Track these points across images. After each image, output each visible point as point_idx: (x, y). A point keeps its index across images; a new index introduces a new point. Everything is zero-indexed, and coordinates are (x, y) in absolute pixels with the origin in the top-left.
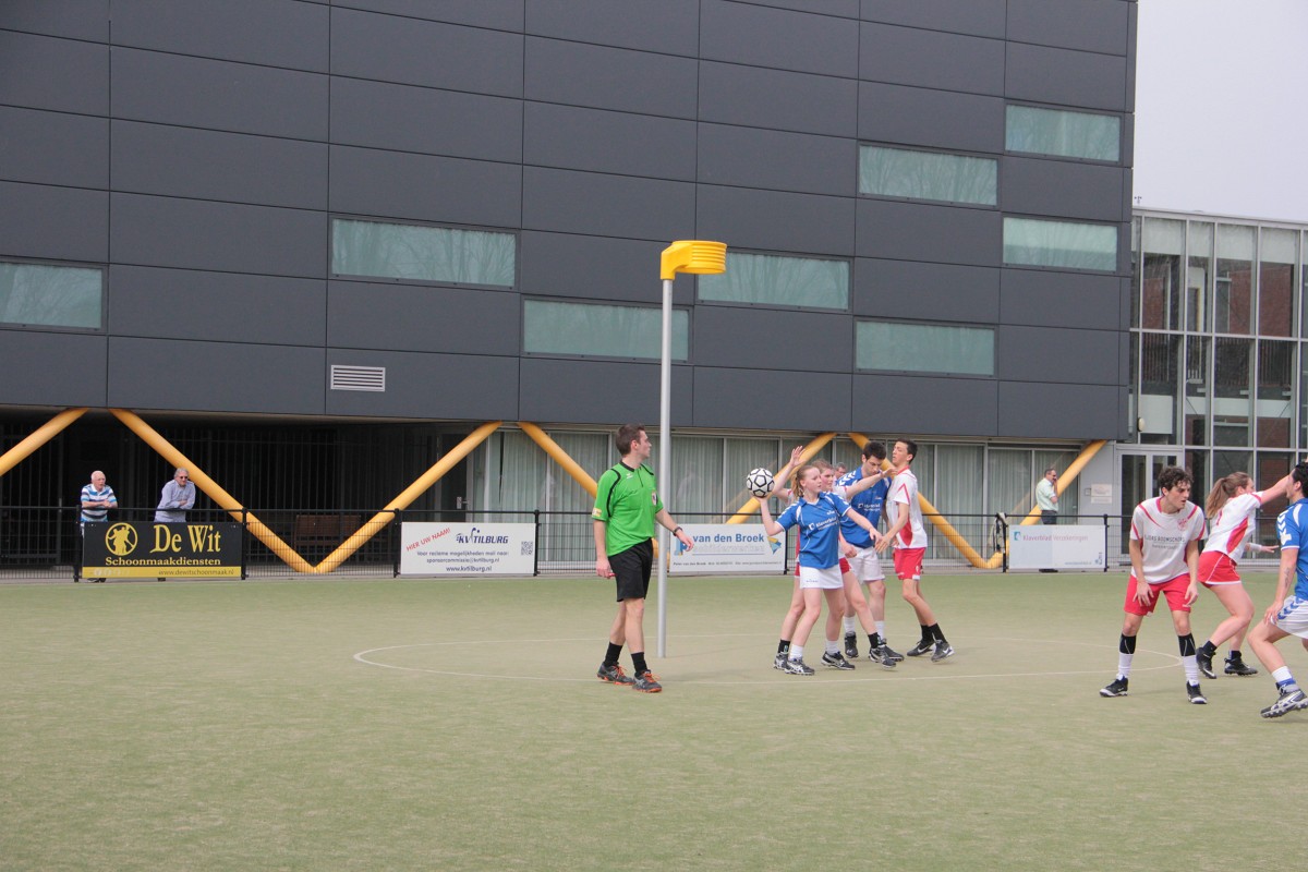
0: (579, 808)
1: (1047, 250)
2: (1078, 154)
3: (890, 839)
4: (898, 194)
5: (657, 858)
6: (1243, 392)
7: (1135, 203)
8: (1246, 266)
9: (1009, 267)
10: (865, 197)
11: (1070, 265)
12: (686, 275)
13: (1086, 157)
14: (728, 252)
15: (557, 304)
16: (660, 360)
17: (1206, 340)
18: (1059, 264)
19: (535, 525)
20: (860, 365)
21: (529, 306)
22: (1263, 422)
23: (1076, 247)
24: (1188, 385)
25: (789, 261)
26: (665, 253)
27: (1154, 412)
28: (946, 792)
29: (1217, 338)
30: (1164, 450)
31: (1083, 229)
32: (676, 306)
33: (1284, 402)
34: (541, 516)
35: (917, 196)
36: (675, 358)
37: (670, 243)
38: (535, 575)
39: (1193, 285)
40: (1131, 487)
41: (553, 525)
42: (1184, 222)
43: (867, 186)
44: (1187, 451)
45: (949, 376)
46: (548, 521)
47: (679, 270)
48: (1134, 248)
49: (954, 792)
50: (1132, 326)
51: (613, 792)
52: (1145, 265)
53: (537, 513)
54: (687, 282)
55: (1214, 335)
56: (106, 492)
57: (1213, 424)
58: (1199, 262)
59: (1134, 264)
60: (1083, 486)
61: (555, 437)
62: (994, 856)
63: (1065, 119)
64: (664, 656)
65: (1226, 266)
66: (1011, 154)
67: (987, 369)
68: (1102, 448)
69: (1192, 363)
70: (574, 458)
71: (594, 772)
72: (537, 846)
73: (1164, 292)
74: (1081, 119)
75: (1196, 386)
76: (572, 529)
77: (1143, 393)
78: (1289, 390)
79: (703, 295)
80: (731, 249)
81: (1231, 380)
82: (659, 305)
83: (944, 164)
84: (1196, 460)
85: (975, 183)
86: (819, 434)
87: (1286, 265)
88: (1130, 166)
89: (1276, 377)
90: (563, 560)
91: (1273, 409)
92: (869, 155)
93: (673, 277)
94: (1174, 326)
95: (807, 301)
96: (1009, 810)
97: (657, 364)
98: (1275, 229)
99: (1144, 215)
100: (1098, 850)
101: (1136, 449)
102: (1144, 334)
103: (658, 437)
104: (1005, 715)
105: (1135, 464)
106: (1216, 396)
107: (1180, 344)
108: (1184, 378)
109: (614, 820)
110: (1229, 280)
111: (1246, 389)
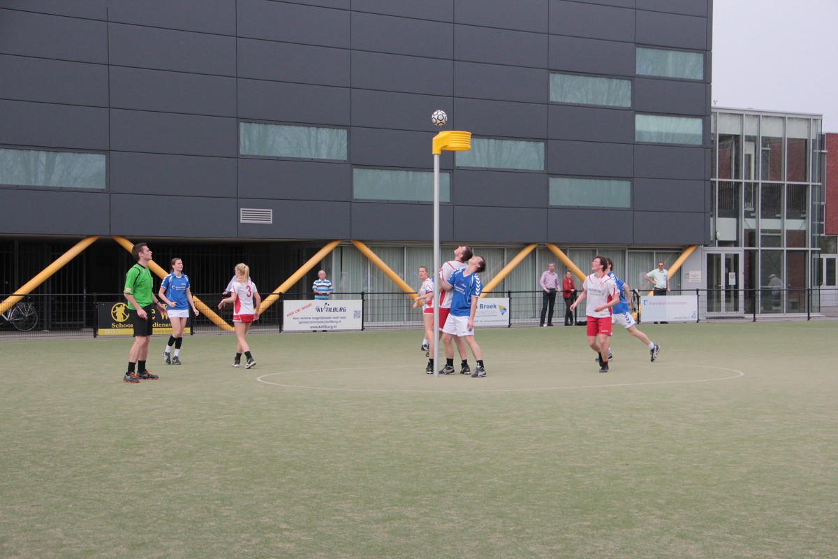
0: (389, 465)
1: (662, 134)
2: (679, 76)
3: (571, 480)
4: (573, 102)
5: (434, 493)
6: (778, 215)
7: (713, 105)
8: (779, 140)
9: (639, 144)
10: (553, 104)
11: (675, 142)
12: (447, 151)
13: (685, 77)
14: (472, 138)
15: (373, 170)
16: (433, 202)
17: (756, 184)
18: (669, 141)
19: (361, 301)
20: (551, 203)
21: (356, 171)
22: (790, 233)
23: (679, 131)
24: (745, 211)
25: (509, 142)
26: (434, 139)
27: (725, 228)
28: (603, 452)
29: (762, 184)
30: (732, 250)
31: (683, 120)
32: (442, 170)
33: (802, 221)
34: (365, 295)
35: (585, 102)
36: (442, 201)
37: (438, 133)
38: (362, 330)
39: (748, 152)
40: (712, 269)
41: (373, 300)
42: (742, 115)
43: (554, 98)
44: (745, 251)
45: (603, 209)
46: (369, 298)
47: (443, 149)
48: (712, 131)
49: (608, 452)
50: (712, 177)
51: (408, 455)
52: (720, 141)
53: (363, 294)
54: (448, 155)
55: (760, 182)
57: (760, 234)
58: (749, 139)
59: (713, 141)
60: (684, 272)
61: (372, 249)
62: (632, 489)
63: (671, 55)
65: (767, 141)
66: (639, 77)
67: (626, 204)
68: (695, 250)
69: (747, 200)
70: (384, 261)
71: (397, 444)
72: (364, 487)
73: (731, 158)
74: (681, 55)
75: (750, 212)
76: (383, 303)
77: (719, 216)
78: (805, 213)
79: (458, 164)
80: (473, 136)
81: (771, 209)
82: (432, 170)
83: (601, 84)
84: (750, 257)
85: (617, 94)
86: (528, 245)
87: (802, 139)
88: (710, 82)
89: (797, 205)
90: (378, 321)
91: (795, 225)
92: (555, 79)
93: (440, 153)
94: (737, 176)
95: (520, 167)
96: (640, 462)
97: (432, 204)
98: (797, 118)
99: (718, 111)
100: (692, 484)
101: (715, 250)
102: (719, 182)
103: (433, 248)
104: (639, 407)
105: (715, 258)
106: (762, 218)
107: (740, 188)
108: (743, 207)
109: (409, 472)
110: (769, 149)
111: (780, 214)
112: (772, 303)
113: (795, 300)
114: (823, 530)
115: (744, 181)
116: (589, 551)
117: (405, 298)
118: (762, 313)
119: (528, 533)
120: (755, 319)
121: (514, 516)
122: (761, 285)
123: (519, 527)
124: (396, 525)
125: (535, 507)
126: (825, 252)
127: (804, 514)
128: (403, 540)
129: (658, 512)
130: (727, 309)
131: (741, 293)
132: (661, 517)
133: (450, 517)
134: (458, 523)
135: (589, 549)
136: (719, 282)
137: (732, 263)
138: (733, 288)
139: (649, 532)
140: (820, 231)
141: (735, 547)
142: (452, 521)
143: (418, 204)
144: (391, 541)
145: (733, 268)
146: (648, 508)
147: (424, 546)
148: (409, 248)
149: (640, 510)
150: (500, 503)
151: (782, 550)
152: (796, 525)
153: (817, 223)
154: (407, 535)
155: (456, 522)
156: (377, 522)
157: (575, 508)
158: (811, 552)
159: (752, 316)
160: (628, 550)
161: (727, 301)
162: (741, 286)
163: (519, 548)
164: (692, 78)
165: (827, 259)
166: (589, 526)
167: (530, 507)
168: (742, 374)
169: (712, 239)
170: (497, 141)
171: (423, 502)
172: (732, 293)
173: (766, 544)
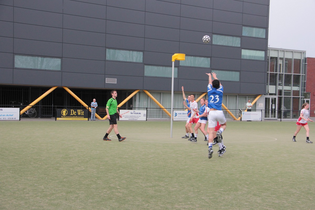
0: (154, 167)
1: (251, 56)
2: (257, 36)
3: (217, 174)
4: (220, 44)
5: (170, 178)
6: (290, 85)
7: (268, 47)
8: (291, 59)
9: (243, 59)
10: (214, 45)
11: (255, 59)
12: (177, 60)
13: (259, 37)
14: (185, 56)
15: (151, 66)
16: (172, 78)
17: (282, 74)
18: (253, 59)
19: (146, 111)
21: (146, 66)
22: (294, 91)
23: (256, 55)
24: (279, 83)
25: (198, 58)
26: (173, 56)
27: (272, 89)
28: (228, 165)
29: (285, 74)
30: (274, 97)
31: (258, 52)
32: (175, 67)
33: (298, 87)
35: (224, 45)
36: (175, 77)
37: (174, 54)
38: (146, 121)
39: (280, 63)
40: (267, 104)
41: (150, 111)
42: (278, 50)
43: (214, 43)
44: (278, 97)
45: (230, 81)
48: (268, 56)
49: (230, 165)
50: (268, 71)
51: (161, 164)
52: (270, 59)
53: (147, 108)
54: (177, 62)
55: (284, 73)
57: (283, 91)
58: (281, 59)
59: (268, 59)
60: (257, 104)
61: (150, 93)
62: (238, 178)
63: (254, 29)
64: (172, 137)
65: (287, 59)
66: (243, 36)
67: (238, 80)
68: (261, 96)
69: (280, 79)
70: (154, 97)
71: (157, 160)
72: (146, 175)
73: (274, 65)
74: (258, 29)
75: (280, 84)
76: (154, 111)
77: (269, 85)
78: (299, 85)
79: (181, 64)
80: (186, 55)
81: (287, 83)
82: (171, 66)
83: (230, 39)
84: (280, 99)
85: (235, 42)
86: (204, 93)
87: (299, 59)
88: (268, 39)
89: (297, 81)
90: (152, 118)
91: (296, 88)
92: (215, 36)
93: (174, 61)
94: (276, 71)
95: (202, 66)
96: (241, 169)
97: (171, 78)
98: (297, 52)
99: (270, 49)
100: (258, 177)
101: (268, 96)
102: (270, 73)
103: (171, 93)
104: (240, 150)
105: (268, 99)
106: (284, 86)
107: (277, 75)
108: (278, 82)
109: (161, 170)
110: (287, 62)
111: (290, 84)
112: (287, 115)
113: (295, 114)
114: (303, 194)
115: (278, 73)
116: (222, 199)
117: (161, 110)
118: (283, 118)
119: (202, 192)
120: (281, 121)
121: (197, 186)
123: (199, 190)
124: (156, 188)
125: (204, 183)
126: (306, 98)
127: (296, 188)
128: (159, 194)
129: (246, 186)
130: (272, 117)
131: (277, 112)
133: (175, 186)
135: (222, 198)
136: (269, 107)
137: (274, 101)
138: (274, 110)
139: (243, 193)
140: (304, 91)
141: (273, 199)
142: (176, 187)
143: (167, 78)
144: (155, 194)
145: (274, 103)
146: (243, 185)
147: (166, 196)
148: (163, 93)
149: (240, 186)
150: (192, 182)
151: (289, 201)
152: (294, 192)
153: (303, 88)
154: (160, 192)
155: (177, 188)
156: (150, 187)
157: (218, 184)
158: (299, 201)
159: (280, 119)
160: (236, 199)
161: (272, 114)
163: (199, 197)
164: (261, 37)
165: (306, 100)
166: (223, 191)
167: (203, 183)
168: (276, 139)
169: (267, 93)
170: (194, 57)
171: (166, 181)
172: (273, 111)
173: (283, 198)
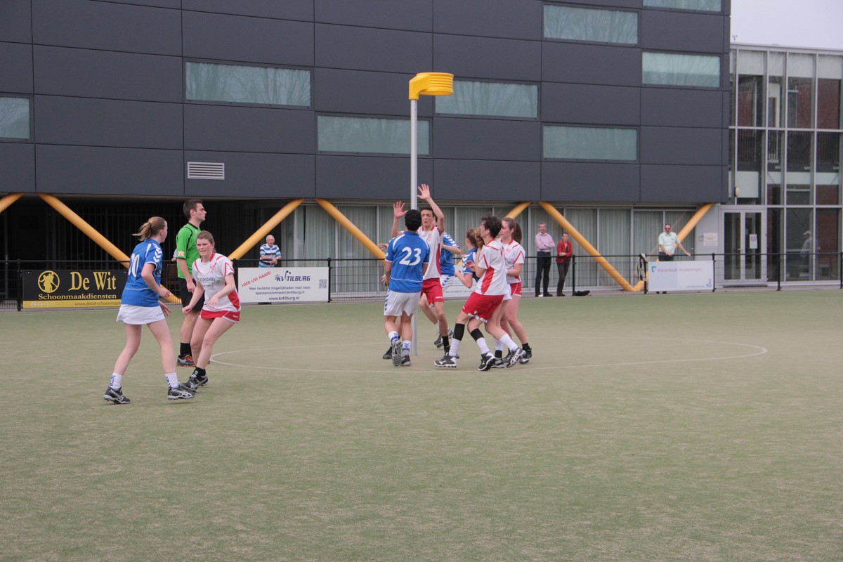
0: (360, 457)
1: (673, 74)
2: (693, 7)
3: (569, 473)
4: (571, 38)
5: (413, 489)
6: (806, 168)
7: (732, 40)
8: (809, 81)
9: (646, 86)
10: (548, 41)
11: (688, 84)
12: (427, 96)
13: (699, 9)
14: (454, 80)
15: (340, 118)
16: (410, 155)
17: (781, 133)
18: (681, 83)
19: (328, 268)
20: (546, 155)
21: (321, 120)
22: (820, 188)
23: (692, 71)
24: (769, 164)
25: (497, 85)
26: (411, 81)
27: (745, 183)
28: (606, 441)
29: (789, 132)
30: (753, 209)
31: (697, 59)
32: (420, 118)
33: (835, 174)
34: (332, 262)
35: (584, 39)
36: (421, 153)
37: (415, 75)
38: (329, 302)
39: (773, 96)
40: (731, 234)
41: (341, 268)
42: (765, 52)
43: (548, 33)
44: (768, 209)
45: (606, 162)
46: (337, 265)
47: (422, 93)
48: (731, 71)
49: (611, 441)
50: (731, 125)
51: (383, 445)
52: (740, 82)
53: (329, 260)
54: (427, 101)
55: (786, 129)
56: (275, 249)
57: (786, 190)
58: (774, 80)
59: (731, 83)
60: (698, 234)
61: (340, 208)
62: (638, 483)
64: (416, 355)
65: (794, 82)
66: (647, 8)
67: (632, 156)
68: (710, 209)
69: (771, 150)
70: (353, 223)
71: (370, 432)
72: (332, 482)
73: (752, 102)
75: (775, 164)
76: (353, 271)
77: (739, 170)
78: (838, 165)
79: (438, 110)
80: (456, 78)
81: (798, 161)
82: (408, 117)
83: (602, 17)
84: (774, 216)
85: (621, 28)
86: (518, 203)
87: (834, 80)
88: (729, 14)
89: (829, 156)
90: (348, 291)
91: (826, 179)
92: (550, 11)
93: (418, 98)
94: (759, 124)
95: (510, 113)
96: (648, 452)
97: (408, 157)
98: (828, 55)
99: (738, 48)
100: (708, 477)
101: (734, 208)
102: (739, 130)
104: (646, 389)
105: (733, 218)
106: (788, 171)
107: (763, 137)
108: (766, 159)
109: (383, 464)
110: (797, 91)
111: (808, 165)
112: (799, 268)
113: (826, 266)
115: (767, 128)
116: (590, 554)
117: (378, 265)
118: (787, 280)
119: (520, 534)
120: (779, 288)
121: (504, 514)
122: (788, 248)
123: (510, 528)
124: (369, 525)
125: (527, 504)
128: (377, 543)
129: (669, 510)
130: (747, 277)
131: (764, 258)
132: (673, 515)
133: (430, 516)
134: (440, 523)
135: (590, 552)
136: (738, 245)
137: (754, 222)
138: (754, 253)
139: (659, 532)
141: (757, 549)
142: (433, 520)
143: (393, 156)
144: (363, 544)
145: (754, 230)
146: (658, 505)
148: (382, 208)
149: (648, 507)
150: (487, 500)
151: (812, 553)
152: (828, 524)
154: (382, 537)
155: (438, 521)
156: (347, 522)
157: (575, 505)
159: (776, 284)
160: (634, 553)
161: (748, 267)
162: (764, 250)
163: (510, 552)
164: (708, 9)
166: (590, 526)
167: (522, 504)
168: (765, 351)
169: (730, 196)
170: (483, 84)
171: (399, 499)
172: (753, 258)
173: (793, 546)
